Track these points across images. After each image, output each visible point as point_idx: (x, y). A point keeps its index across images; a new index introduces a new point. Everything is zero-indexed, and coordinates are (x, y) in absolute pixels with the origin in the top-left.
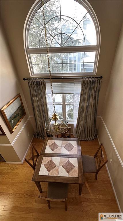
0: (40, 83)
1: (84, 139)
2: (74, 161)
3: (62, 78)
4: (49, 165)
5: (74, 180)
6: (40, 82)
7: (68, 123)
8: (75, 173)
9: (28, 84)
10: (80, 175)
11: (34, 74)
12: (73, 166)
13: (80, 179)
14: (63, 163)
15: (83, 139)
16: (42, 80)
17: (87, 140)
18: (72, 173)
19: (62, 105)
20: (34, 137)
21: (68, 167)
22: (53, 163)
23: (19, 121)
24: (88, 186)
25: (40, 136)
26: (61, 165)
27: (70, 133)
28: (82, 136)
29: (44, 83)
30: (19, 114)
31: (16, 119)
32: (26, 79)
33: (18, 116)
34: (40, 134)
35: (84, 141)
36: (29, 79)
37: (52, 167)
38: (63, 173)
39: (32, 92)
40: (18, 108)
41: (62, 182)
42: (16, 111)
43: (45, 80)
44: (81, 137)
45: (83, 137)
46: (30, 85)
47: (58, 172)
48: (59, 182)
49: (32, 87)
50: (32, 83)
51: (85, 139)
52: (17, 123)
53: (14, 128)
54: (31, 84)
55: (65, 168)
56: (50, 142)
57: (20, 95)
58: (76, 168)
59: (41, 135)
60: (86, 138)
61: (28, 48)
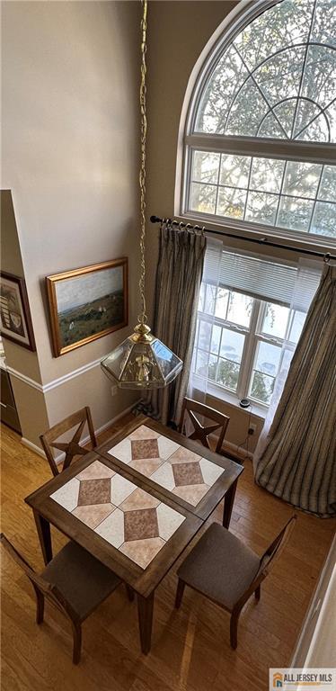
0: (192, 242)
1: (283, 493)
2: (169, 521)
3: (263, 240)
4: (92, 489)
5: (126, 569)
6: (192, 237)
7: (246, 409)
8: (143, 554)
9: (158, 235)
10: (153, 566)
11: (188, 211)
12: (153, 531)
13: (147, 576)
14: (134, 505)
15: (278, 493)
16: (198, 234)
17: (295, 501)
18: (137, 547)
19: (244, 336)
20: (132, 409)
21: (140, 525)
22: (109, 489)
23: (93, 332)
24: (191, 646)
25: (149, 414)
26: (124, 506)
27: (222, 437)
28: (279, 478)
29: (203, 244)
30: (101, 313)
31: (86, 323)
32: (158, 220)
33: (98, 318)
34: (153, 409)
35: (280, 499)
36: (165, 222)
37: (96, 499)
38: (111, 530)
39: (162, 263)
40: (107, 296)
41: (89, 551)
42: (94, 302)
43: (207, 235)
44: (273, 481)
45: (281, 485)
46: (163, 241)
47: (101, 520)
48: (83, 545)
49: (167, 246)
50: (170, 234)
51: (286, 497)
52: (83, 336)
53: (68, 344)
54: (166, 237)
55: (128, 521)
56: (143, 432)
57: (127, 262)
58: (158, 544)
59: (155, 412)
60: (291, 493)
61: (192, 132)
